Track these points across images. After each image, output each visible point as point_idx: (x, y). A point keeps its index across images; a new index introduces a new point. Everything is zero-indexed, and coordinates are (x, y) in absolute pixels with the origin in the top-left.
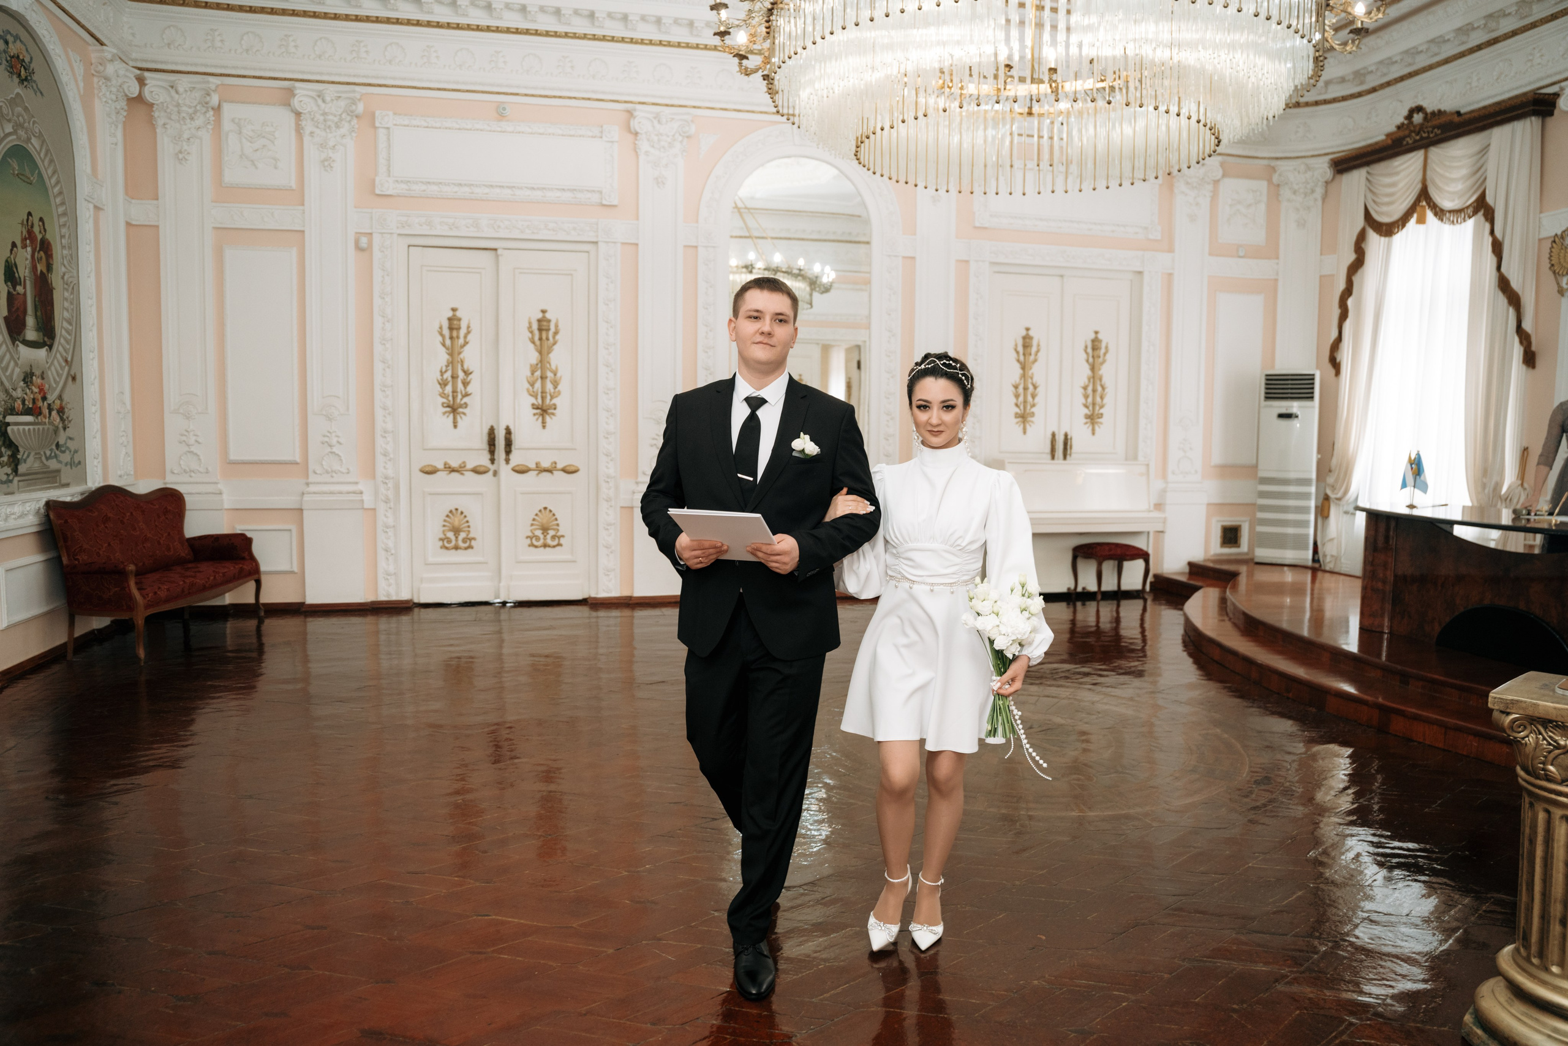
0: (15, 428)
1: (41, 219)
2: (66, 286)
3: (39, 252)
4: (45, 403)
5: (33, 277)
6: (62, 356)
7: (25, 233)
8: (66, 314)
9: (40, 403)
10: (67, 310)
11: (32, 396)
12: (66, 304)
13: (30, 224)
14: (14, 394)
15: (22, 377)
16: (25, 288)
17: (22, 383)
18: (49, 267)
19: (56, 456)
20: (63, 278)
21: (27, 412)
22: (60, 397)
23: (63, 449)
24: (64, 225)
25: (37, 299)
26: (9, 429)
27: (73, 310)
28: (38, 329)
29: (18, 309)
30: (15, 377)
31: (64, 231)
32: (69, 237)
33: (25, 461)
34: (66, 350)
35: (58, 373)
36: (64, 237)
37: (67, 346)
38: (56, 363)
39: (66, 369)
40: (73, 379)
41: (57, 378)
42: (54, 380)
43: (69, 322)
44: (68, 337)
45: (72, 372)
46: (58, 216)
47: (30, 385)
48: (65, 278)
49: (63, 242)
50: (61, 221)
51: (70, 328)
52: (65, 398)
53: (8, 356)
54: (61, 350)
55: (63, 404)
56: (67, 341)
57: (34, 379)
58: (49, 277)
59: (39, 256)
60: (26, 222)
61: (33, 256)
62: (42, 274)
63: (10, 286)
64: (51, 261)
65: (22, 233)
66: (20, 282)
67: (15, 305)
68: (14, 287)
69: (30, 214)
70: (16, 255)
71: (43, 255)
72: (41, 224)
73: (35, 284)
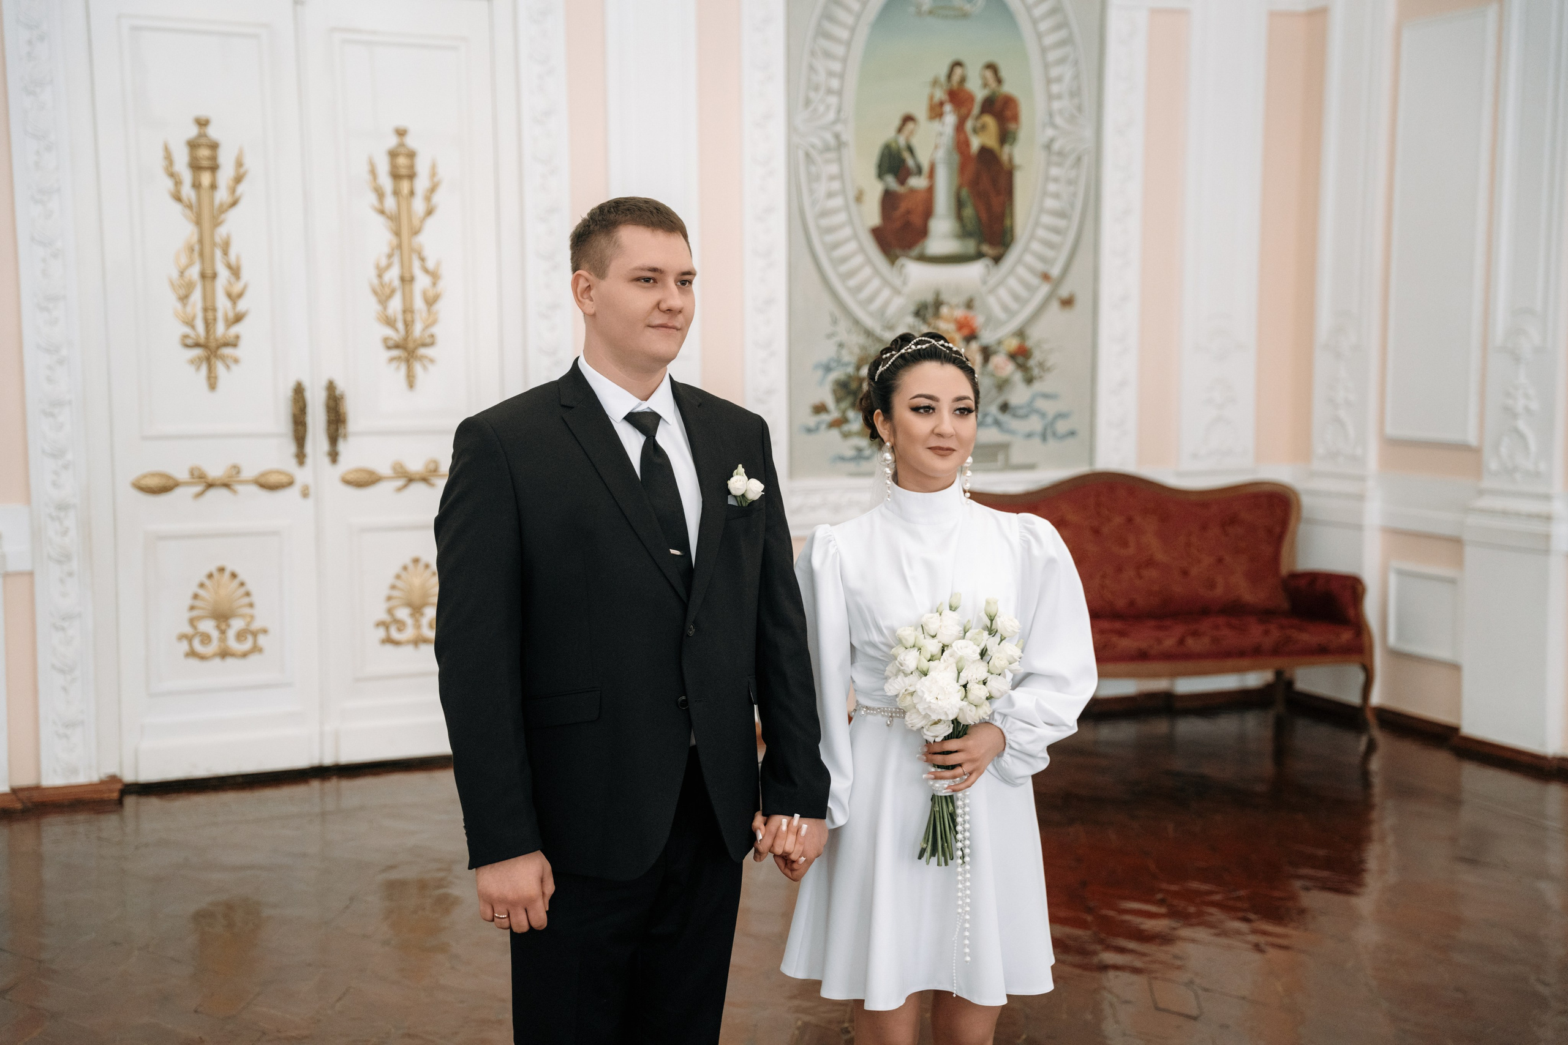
1: (992, 67)
2: (1055, 158)
3: (978, 117)
4: (974, 346)
5: (956, 158)
6: (1031, 270)
7: (940, 94)
8: (1050, 203)
10: (1057, 196)
12: (1052, 187)
13: (956, 77)
15: (912, 308)
16: (931, 175)
17: (910, 320)
18: (1006, 136)
19: (997, 423)
20: (1048, 147)
22: (1021, 334)
23: (1021, 412)
24: (1062, 61)
25: (965, 192)
27: (1075, 195)
28: (964, 233)
29: (908, 212)
30: (891, 311)
31: (1054, 72)
32: (1077, 76)
34: (1042, 259)
35: (1016, 297)
36: (1059, 79)
37: (1049, 253)
38: (1012, 282)
39: (1045, 289)
40: (1067, 303)
41: (1013, 305)
42: (1005, 308)
43: (1061, 214)
44: (1055, 238)
45: (1064, 292)
46: (1044, 51)
47: (931, 320)
48: (1056, 146)
49: (1055, 88)
50: (1052, 56)
51: (1061, 223)
52: (1035, 334)
53: (876, 283)
54: (1029, 259)
55: (1029, 343)
56: (1050, 245)
57: (944, 310)
58: (1005, 153)
59: (979, 124)
60: (943, 78)
61: (960, 127)
62: (984, 151)
63: (891, 181)
64: (1012, 126)
65: (931, 98)
66: (919, 171)
67: (903, 207)
68: (902, 181)
69: (958, 64)
70: (912, 133)
71: (989, 121)
72: (989, 74)
73: (962, 168)
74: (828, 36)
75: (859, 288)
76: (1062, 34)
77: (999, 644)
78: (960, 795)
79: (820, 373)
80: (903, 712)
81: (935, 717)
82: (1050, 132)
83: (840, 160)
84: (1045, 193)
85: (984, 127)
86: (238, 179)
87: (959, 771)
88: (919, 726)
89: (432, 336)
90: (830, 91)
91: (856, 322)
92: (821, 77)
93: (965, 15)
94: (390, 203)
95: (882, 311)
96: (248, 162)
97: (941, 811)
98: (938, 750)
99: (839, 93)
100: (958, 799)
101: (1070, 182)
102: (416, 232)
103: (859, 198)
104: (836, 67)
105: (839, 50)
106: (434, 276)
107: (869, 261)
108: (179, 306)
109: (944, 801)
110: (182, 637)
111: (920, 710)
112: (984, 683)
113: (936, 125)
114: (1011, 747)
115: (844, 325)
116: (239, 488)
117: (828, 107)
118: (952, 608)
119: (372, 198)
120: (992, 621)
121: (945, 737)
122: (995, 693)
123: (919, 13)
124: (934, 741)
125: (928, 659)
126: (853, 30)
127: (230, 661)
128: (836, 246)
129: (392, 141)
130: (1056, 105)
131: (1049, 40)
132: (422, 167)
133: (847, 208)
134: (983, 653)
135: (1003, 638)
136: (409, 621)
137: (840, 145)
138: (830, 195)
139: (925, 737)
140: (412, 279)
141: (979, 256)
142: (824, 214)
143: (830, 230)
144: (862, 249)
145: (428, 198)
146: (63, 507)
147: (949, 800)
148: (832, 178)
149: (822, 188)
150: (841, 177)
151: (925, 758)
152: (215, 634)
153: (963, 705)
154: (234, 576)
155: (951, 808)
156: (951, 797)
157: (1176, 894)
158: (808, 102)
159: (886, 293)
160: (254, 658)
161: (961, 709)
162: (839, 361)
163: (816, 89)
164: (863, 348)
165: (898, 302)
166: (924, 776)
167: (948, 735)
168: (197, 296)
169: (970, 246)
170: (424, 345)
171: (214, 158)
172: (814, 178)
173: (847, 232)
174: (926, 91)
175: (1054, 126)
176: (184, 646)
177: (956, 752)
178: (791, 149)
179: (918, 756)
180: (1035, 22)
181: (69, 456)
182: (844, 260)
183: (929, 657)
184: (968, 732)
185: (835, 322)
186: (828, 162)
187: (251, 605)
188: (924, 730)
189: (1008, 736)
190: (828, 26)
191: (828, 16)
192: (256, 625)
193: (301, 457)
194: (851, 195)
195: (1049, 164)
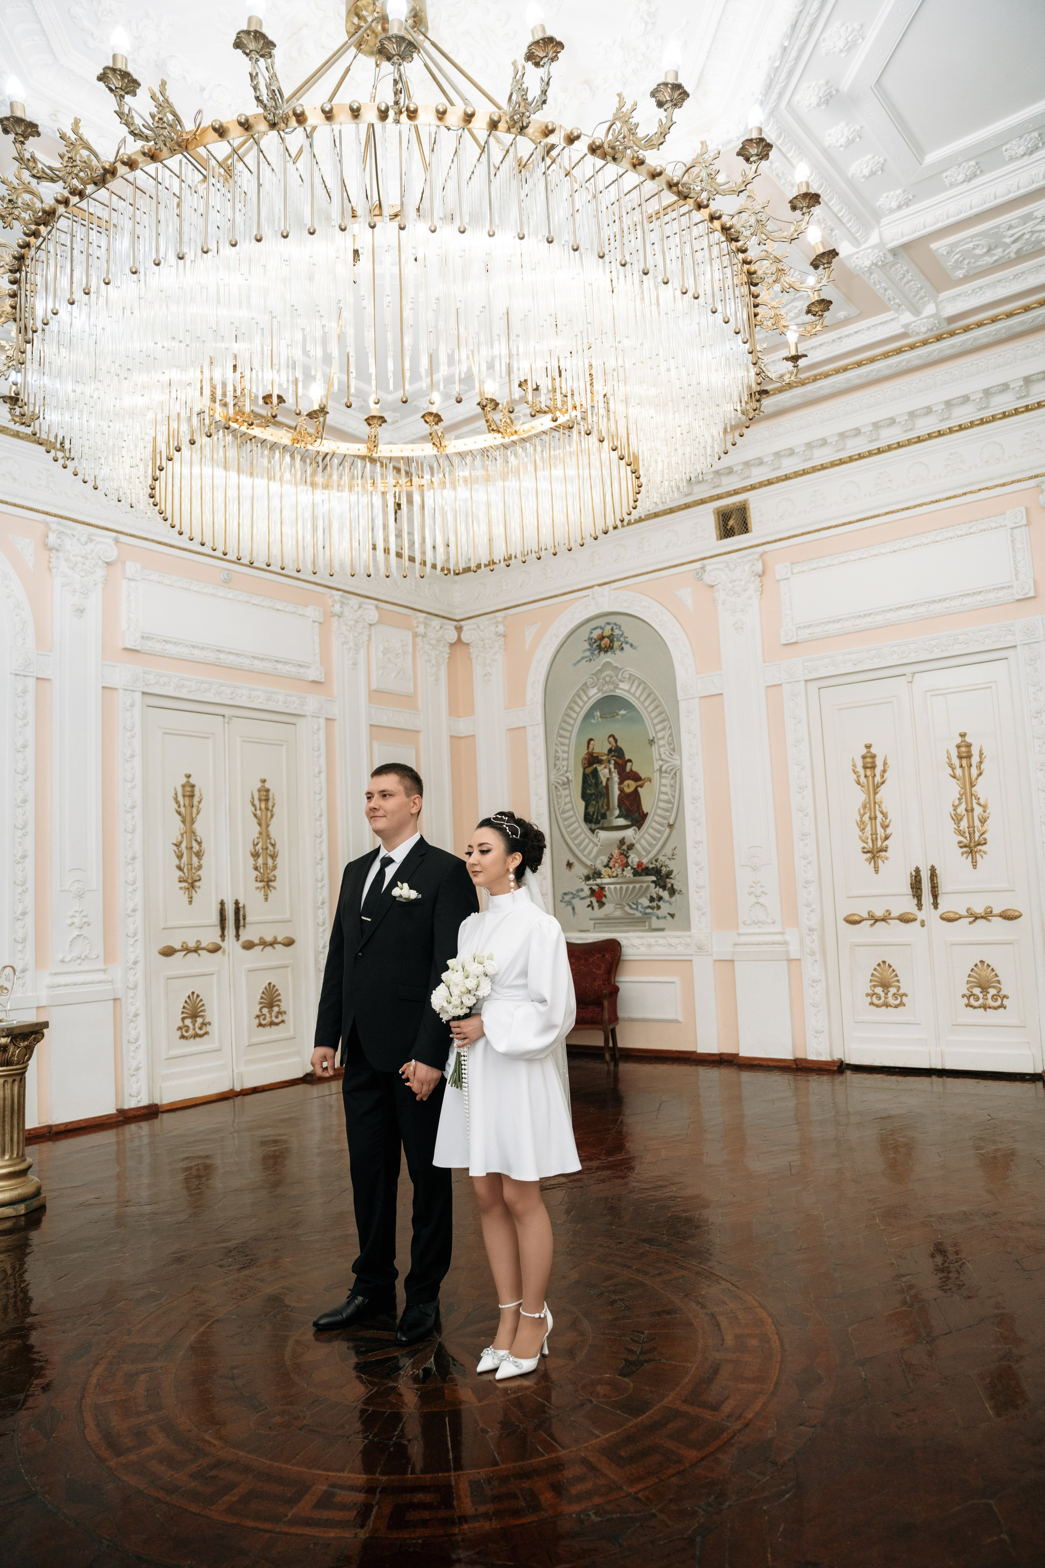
86: (884, 771)
89: (985, 839)
94: (959, 772)
96: (888, 762)
102: (972, 785)
106: (985, 807)
108: (861, 833)
110: (868, 995)
116: (889, 921)
119: (950, 771)
127: (889, 1008)
129: (959, 740)
132: (975, 751)
136: (981, 996)
140: (972, 810)
145: (979, 767)
146: (811, 930)
152: (882, 995)
154: (890, 966)
160: (901, 1008)
168: (868, 828)
170: (979, 844)
171: (874, 762)
176: (869, 999)
181: (814, 906)
187: (898, 981)
192: (901, 992)
193: (920, 906)
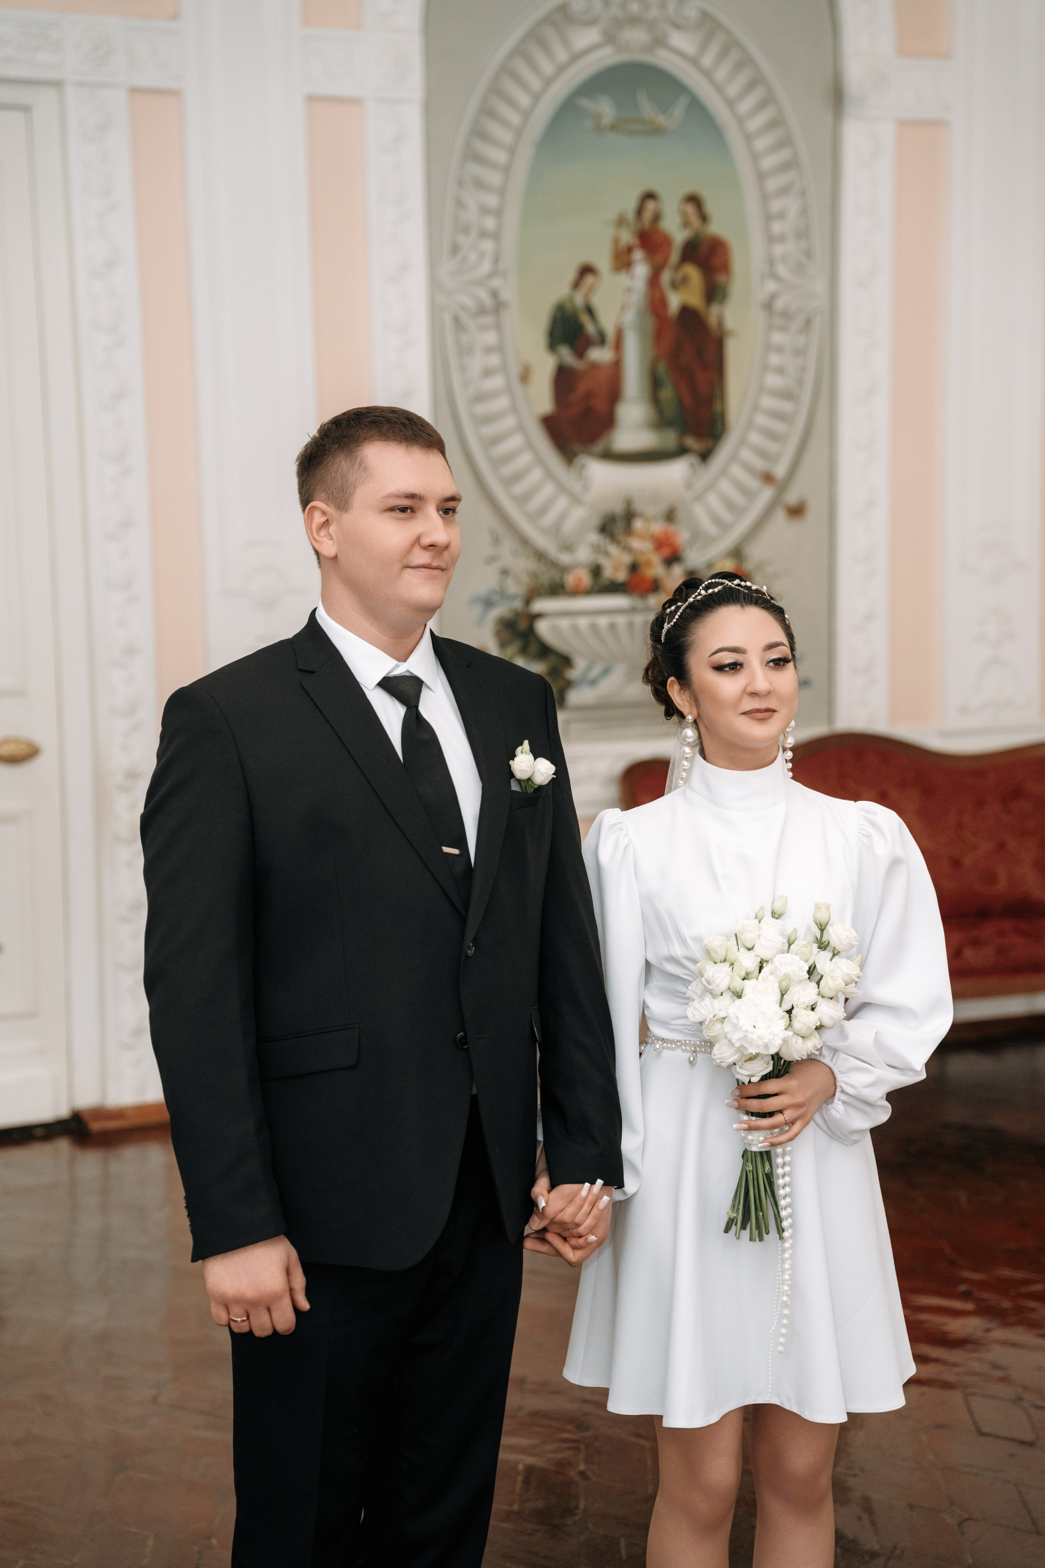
0: (564, 623)
1: (694, 200)
2: (778, 321)
3: (678, 267)
4: (677, 570)
5: (651, 322)
6: (749, 468)
7: (627, 237)
8: (773, 381)
9: (656, 569)
10: (780, 371)
11: (627, 559)
12: (775, 359)
13: (648, 214)
14: (565, 559)
15: (596, 522)
16: (618, 345)
17: (594, 537)
18: (714, 292)
20: (769, 306)
21: (613, 588)
22: (737, 553)
25: (662, 368)
26: (543, 628)
27: (803, 369)
28: (663, 424)
29: (589, 395)
30: (569, 525)
31: (776, 205)
32: (804, 211)
33: (593, 683)
34: (763, 454)
35: (730, 506)
36: (781, 216)
37: (772, 447)
38: (725, 486)
39: (767, 494)
40: (796, 511)
41: (726, 516)
42: (717, 521)
43: (787, 395)
44: (779, 427)
45: (792, 498)
46: (761, 177)
47: (621, 538)
48: (779, 304)
49: (777, 227)
50: (773, 184)
51: (786, 406)
52: (756, 553)
53: (549, 489)
54: (746, 455)
55: (749, 566)
56: (772, 436)
57: (638, 524)
58: (713, 314)
59: (679, 276)
60: (631, 215)
61: (654, 281)
62: (686, 312)
63: (566, 354)
64: (721, 278)
65: (616, 241)
66: (602, 340)
67: (583, 387)
68: (580, 353)
69: (649, 196)
70: (591, 289)
71: (692, 272)
72: (690, 209)
73: (658, 334)
74: (480, 159)
75: (526, 497)
76: (784, 155)
77: (831, 960)
78: (779, 1150)
79: (478, 609)
80: (709, 1044)
81: (753, 1051)
82: (771, 286)
83: (498, 327)
84: (765, 368)
85: (685, 280)
87: (778, 1119)
88: (731, 1060)
90: (484, 234)
91: (524, 541)
92: (472, 215)
93: (657, 131)
95: (557, 526)
97: (755, 1171)
98: (753, 1092)
99: (496, 236)
100: (777, 1156)
101: (799, 352)
103: (525, 376)
104: (492, 200)
105: (494, 178)
107: (539, 461)
109: (759, 1159)
111: (734, 1041)
112: (813, 1009)
113: (623, 279)
114: (843, 1091)
115: (508, 545)
117: (482, 255)
118: (776, 915)
120: (822, 930)
121: (762, 1076)
122: (826, 1021)
123: (598, 128)
124: (750, 1082)
125: (743, 977)
126: (512, 150)
128: (496, 440)
130: (778, 250)
131: (768, 163)
133: (509, 390)
134: (811, 971)
135: (836, 952)
137: (499, 305)
138: (487, 373)
139: (738, 1076)
141: (681, 451)
142: (480, 398)
143: (488, 420)
144: (530, 445)
147: (765, 1157)
148: (489, 350)
149: (477, 363)
150: (499, 348)
151: (736, 1104)
153: (788, 1036)
155: (767, 1167)
156: (768, 1153)
157: (982, 1285)
158: (455, 249)
159: (562, 502)
161: (785, 1041)
162: (502, 594)
163: (466, 230)
164: (534, 576)
165: (578, 514)
166: (735, 1126)
167: (766, 1075)
169: (670, 439)
172: (465, 351)
173: (509, 422)
174: (609, 232)
175: (775, 277)
177: (776, 1095)
178: (435, 311)
179: (727, 1101)
180: (749, 138)
182: (507, 459)
183: (743, 974)
184: (790, 1070)
185: (496, 541)
186: (484, 328)
188: (737, 1066)
189: (839, 1077)
190: (480, 147)
191: (479, 133)
194: (515, 371)
195: (770, 328)
